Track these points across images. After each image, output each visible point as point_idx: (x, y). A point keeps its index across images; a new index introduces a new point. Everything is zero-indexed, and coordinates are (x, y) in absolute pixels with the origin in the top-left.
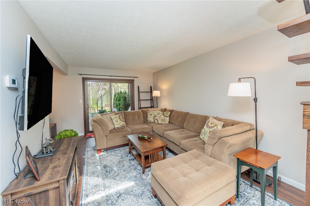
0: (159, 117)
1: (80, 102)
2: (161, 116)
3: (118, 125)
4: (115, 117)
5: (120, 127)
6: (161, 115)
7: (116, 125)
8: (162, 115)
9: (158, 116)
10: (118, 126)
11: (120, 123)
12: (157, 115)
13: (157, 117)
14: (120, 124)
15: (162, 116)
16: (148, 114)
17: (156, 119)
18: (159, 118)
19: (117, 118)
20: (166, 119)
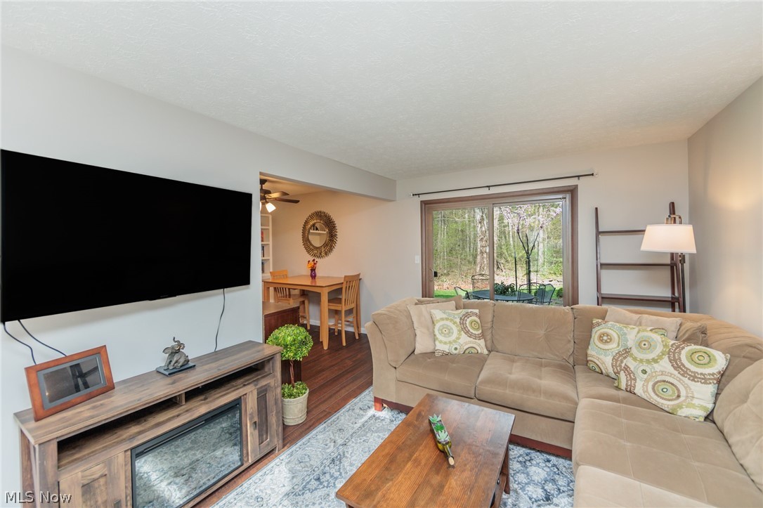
0: (641, 361)
1: (416, 262)
2: (655, 361)
3: (445, 343)
4: (445, 316)
5: (455, 352)
6: (660, 357)
7: (441, 342)
8: (666, 358)
9: (640, 356)
10: (446, 348)
11: (458, 338)
12: (634, 351)
13: (635, 359)
14: (455, 341)
15: (662, 362)
16: (594, 330)
17: (626, 369)
18: (644, 372)
19: (451, 320)
20: (687, 387)
